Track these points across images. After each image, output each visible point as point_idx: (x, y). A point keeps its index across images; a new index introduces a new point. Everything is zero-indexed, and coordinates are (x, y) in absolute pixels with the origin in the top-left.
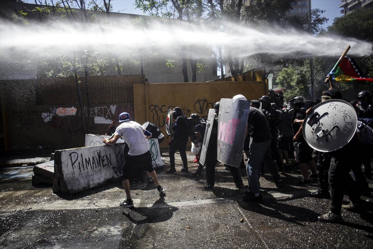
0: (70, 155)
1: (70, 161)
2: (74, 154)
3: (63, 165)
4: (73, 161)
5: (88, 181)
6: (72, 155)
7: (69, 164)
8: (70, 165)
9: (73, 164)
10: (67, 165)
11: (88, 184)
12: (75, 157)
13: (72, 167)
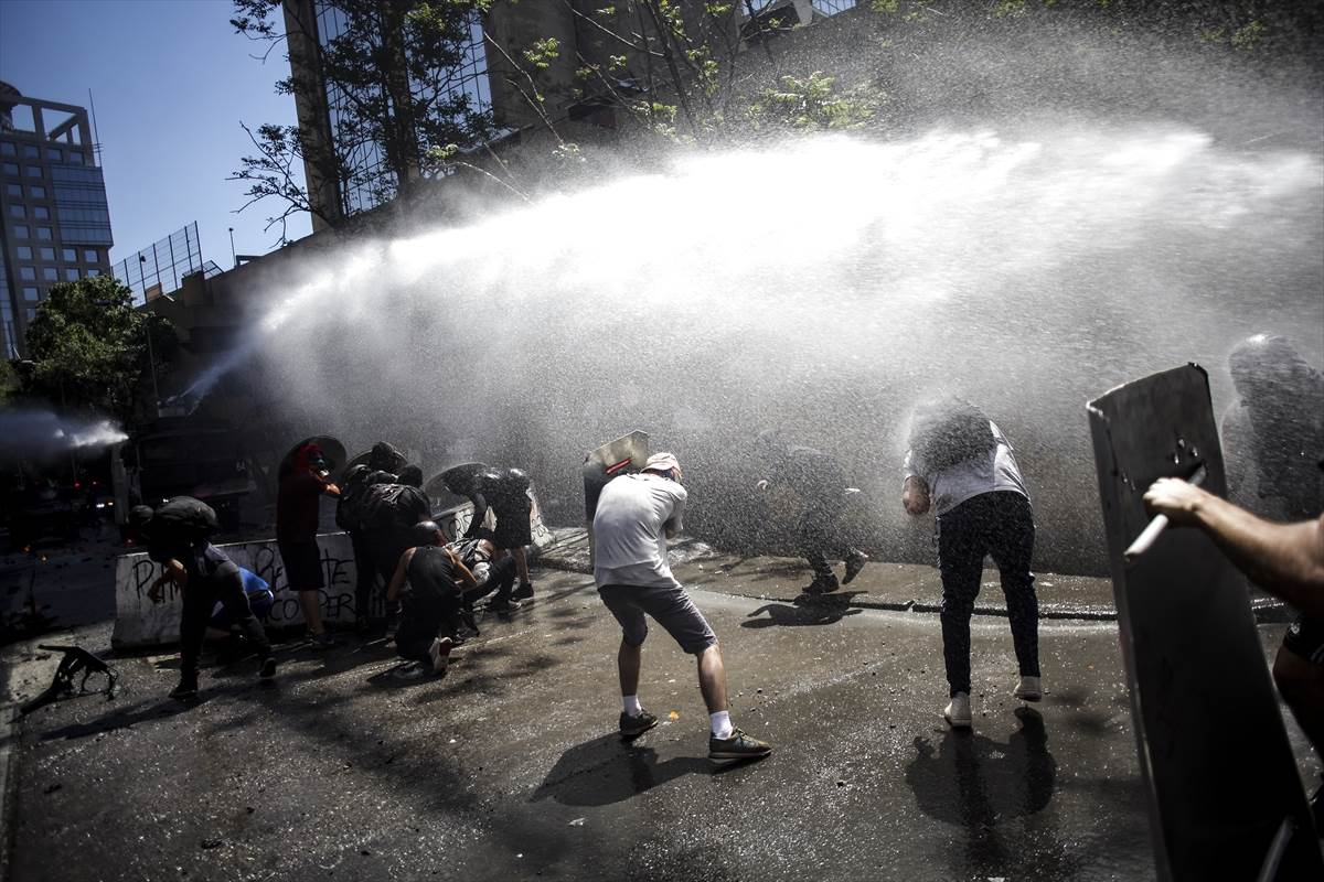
0: (136, 566)
1: (133, 580)
2: (145, 566)
3: (118, 587)
4: (142, 579)
5: (162, 628)
6: (141, 567)
7: (131, 585)
8: (133, 587)
9: (139, 587)
10: (127, 588)
11: (158, 635)
12: (145, 570)
13: (136, 592)
